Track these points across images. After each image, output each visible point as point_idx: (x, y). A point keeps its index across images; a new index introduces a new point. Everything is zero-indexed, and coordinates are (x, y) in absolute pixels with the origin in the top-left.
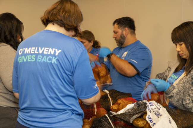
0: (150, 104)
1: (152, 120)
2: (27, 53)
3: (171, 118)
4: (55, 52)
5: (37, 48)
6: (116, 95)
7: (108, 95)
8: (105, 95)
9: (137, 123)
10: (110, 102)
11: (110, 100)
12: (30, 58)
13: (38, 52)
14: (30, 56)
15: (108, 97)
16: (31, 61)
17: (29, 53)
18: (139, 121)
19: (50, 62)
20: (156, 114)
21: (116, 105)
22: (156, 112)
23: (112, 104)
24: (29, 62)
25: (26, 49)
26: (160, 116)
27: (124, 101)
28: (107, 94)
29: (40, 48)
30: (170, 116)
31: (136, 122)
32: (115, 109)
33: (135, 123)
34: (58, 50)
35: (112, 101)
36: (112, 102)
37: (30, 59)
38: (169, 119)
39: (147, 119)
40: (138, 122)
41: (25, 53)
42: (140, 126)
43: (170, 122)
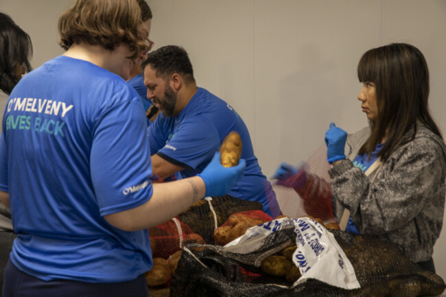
0: (300, 225)
1: (304, 262)
2: (19, 109)
3: (344, 253)
4: (61, 110)
5: (35, 100)
6: (227, 205)
7: (209, 206)
8: (202, 205)
9: (271, 268)
10: (213, 220)
11: (213, 215)
12: (24, 122)
13: (35, 110)
14: (24, 117)
15: (210, 210)
16: (25, 129)
17: (23, 110)
18: (277, 263)
19: (51, 133)
20: (313, 248)
21: (227, 228)
22: (314, 244)
23: (219, 226)
24: (22, 130)
25: (19, 99)
26: (320, 251)
27: (244, 218)
28: (207, 202)
29: (40, 100)
30: (342, 250)
31: (268, 264)
32: (223, 235)
33: (268, 266)
34: (67, 106)
35: (218, 219)
36: (218, 221)
37: (22, 125)
38: (340, 256)
39: (295, 260)
40: (273, 264)
41: (15, 109)
42: (277, 272)
43: (341, 264)
